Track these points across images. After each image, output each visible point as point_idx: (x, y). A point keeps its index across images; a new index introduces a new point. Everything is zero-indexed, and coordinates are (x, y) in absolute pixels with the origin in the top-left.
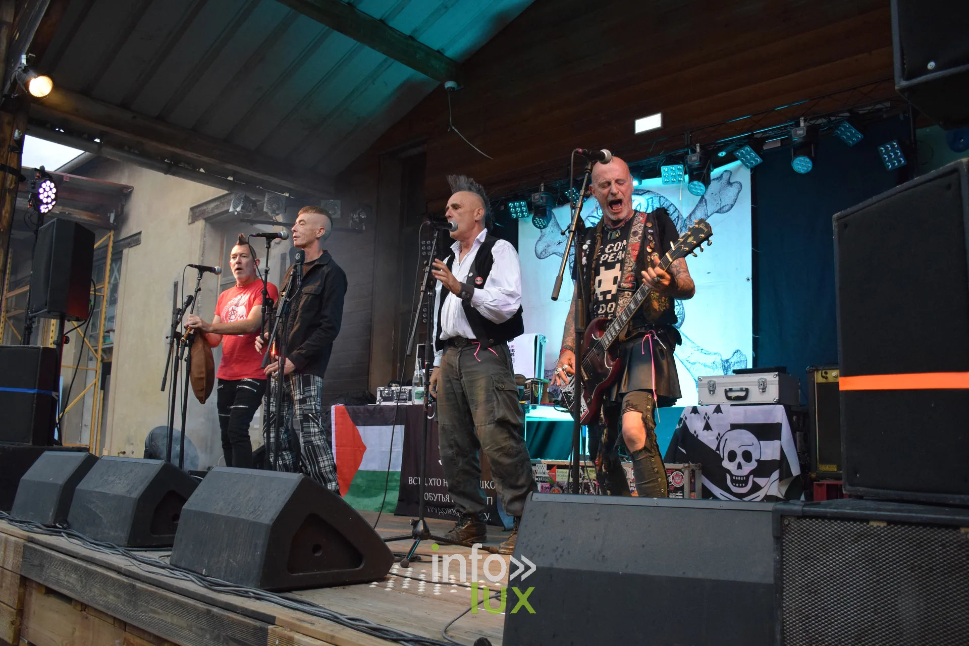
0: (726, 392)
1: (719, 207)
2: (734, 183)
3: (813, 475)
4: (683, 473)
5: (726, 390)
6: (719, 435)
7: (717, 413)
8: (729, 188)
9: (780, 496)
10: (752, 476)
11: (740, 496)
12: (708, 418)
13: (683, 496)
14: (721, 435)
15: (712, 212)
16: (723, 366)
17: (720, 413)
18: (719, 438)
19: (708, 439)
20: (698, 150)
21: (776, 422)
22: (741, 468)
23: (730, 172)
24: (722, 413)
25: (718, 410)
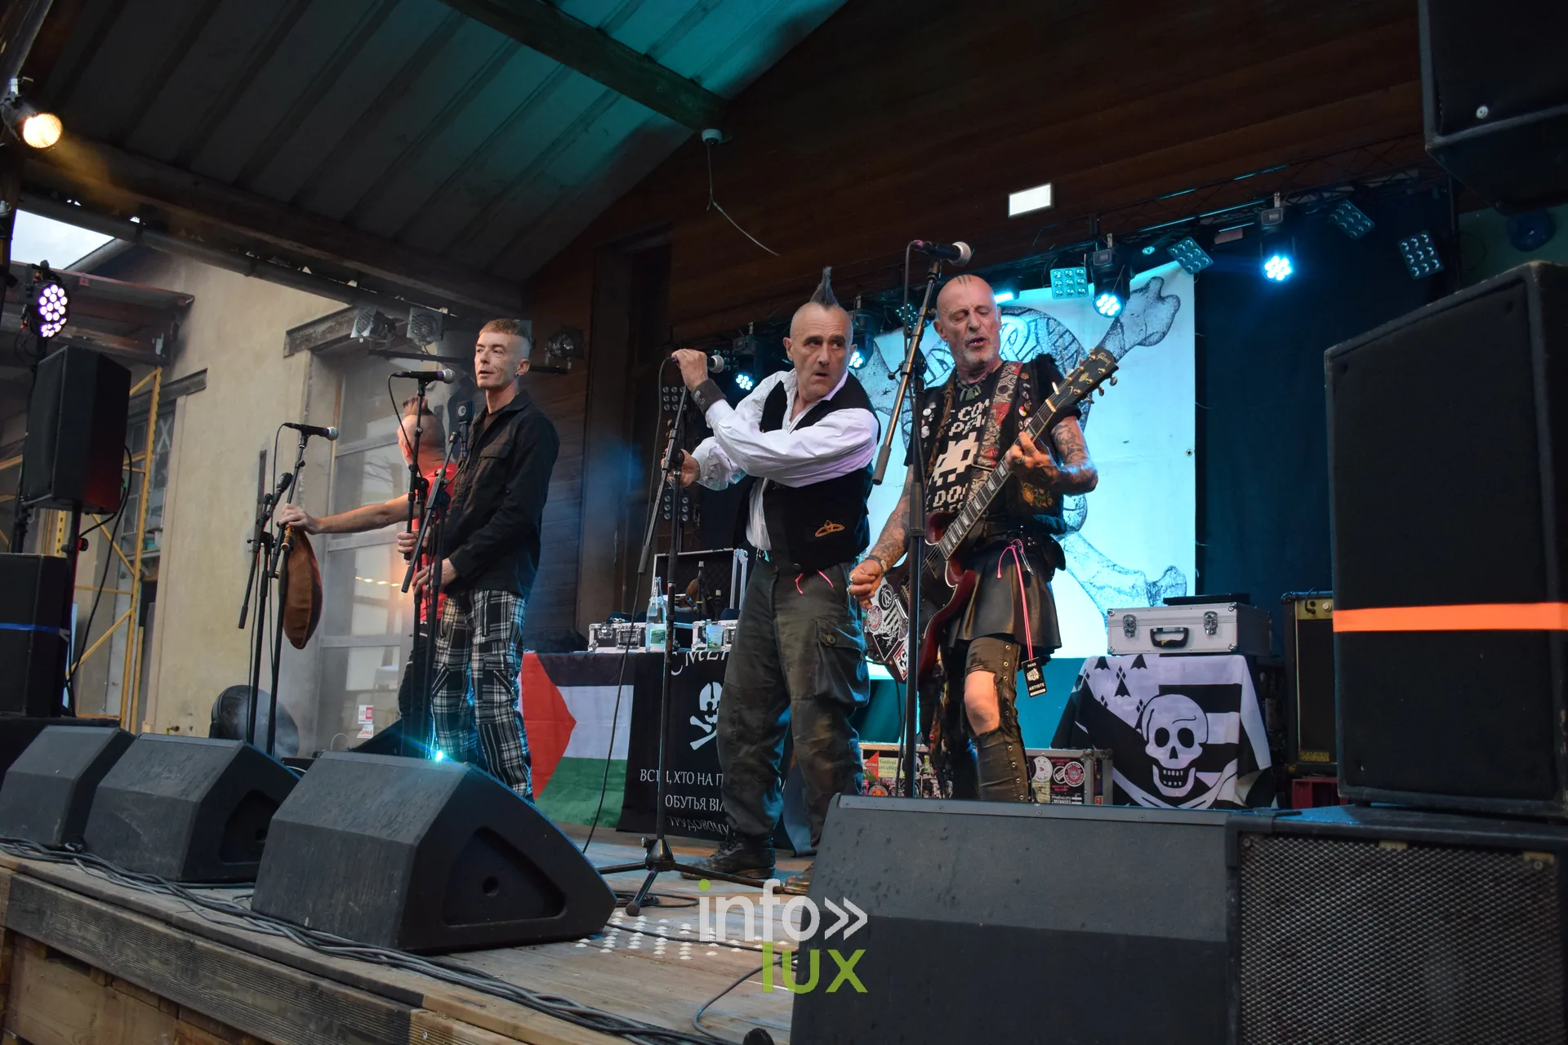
0: (1153, 634)
1: (1142, 336)
2: (1168, 297)
3: (1291, 769)
4: (1082, 764)
5: (1152, 630)
6: (1141, 703)
7: (1139, 668)
8: (1160, 305)
9: (1238, 801)
10: (1193, 770)
11: (1175, 802)
12: (1124, 676)
13: (1083, 801)
14: (1145, 703)
15: (1132, 344)
16: (1149, 592)
17: (1142, 668)
18: (1141, 708)
19: (1123, 709)
20: (1110, 243)
21: (1232, 683)
22: (1177, 758)
23: (1161, 280)
24: (1145, 667)
25: (1140, 663)
